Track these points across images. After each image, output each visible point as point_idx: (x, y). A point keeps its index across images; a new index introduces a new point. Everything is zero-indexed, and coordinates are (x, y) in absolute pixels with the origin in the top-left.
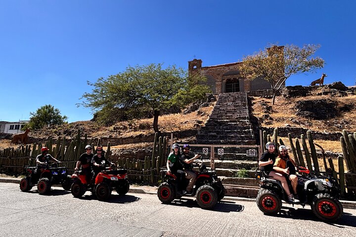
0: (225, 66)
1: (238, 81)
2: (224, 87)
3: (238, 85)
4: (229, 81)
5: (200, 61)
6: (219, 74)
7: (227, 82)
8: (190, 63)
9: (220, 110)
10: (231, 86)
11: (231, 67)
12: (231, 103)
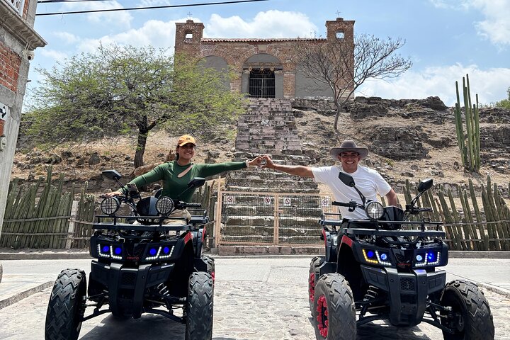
0: (251, 42)
1: (273, 75)
2: (246, 83)
3: (271, 83)
4: (255, 73)
5: (201, 26)
6: (237, 58)
7: (251, 75)
8: (178, 25)
9: (251, 134)
10: (258, 83)
11: (262, 48)
12: (267, 121)
